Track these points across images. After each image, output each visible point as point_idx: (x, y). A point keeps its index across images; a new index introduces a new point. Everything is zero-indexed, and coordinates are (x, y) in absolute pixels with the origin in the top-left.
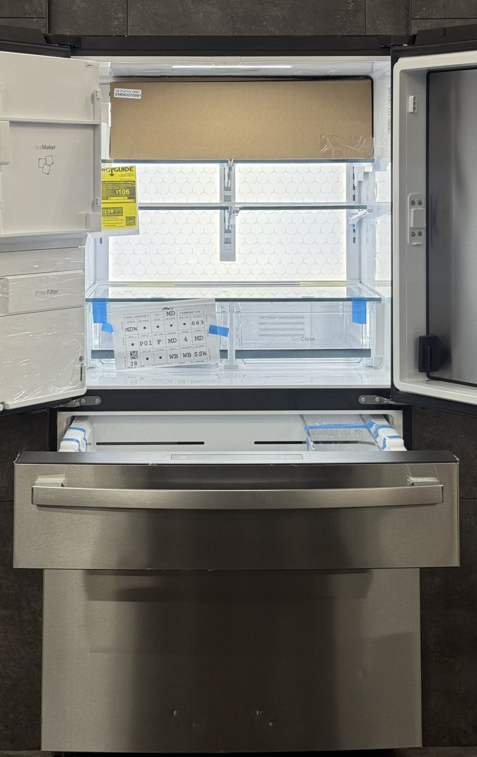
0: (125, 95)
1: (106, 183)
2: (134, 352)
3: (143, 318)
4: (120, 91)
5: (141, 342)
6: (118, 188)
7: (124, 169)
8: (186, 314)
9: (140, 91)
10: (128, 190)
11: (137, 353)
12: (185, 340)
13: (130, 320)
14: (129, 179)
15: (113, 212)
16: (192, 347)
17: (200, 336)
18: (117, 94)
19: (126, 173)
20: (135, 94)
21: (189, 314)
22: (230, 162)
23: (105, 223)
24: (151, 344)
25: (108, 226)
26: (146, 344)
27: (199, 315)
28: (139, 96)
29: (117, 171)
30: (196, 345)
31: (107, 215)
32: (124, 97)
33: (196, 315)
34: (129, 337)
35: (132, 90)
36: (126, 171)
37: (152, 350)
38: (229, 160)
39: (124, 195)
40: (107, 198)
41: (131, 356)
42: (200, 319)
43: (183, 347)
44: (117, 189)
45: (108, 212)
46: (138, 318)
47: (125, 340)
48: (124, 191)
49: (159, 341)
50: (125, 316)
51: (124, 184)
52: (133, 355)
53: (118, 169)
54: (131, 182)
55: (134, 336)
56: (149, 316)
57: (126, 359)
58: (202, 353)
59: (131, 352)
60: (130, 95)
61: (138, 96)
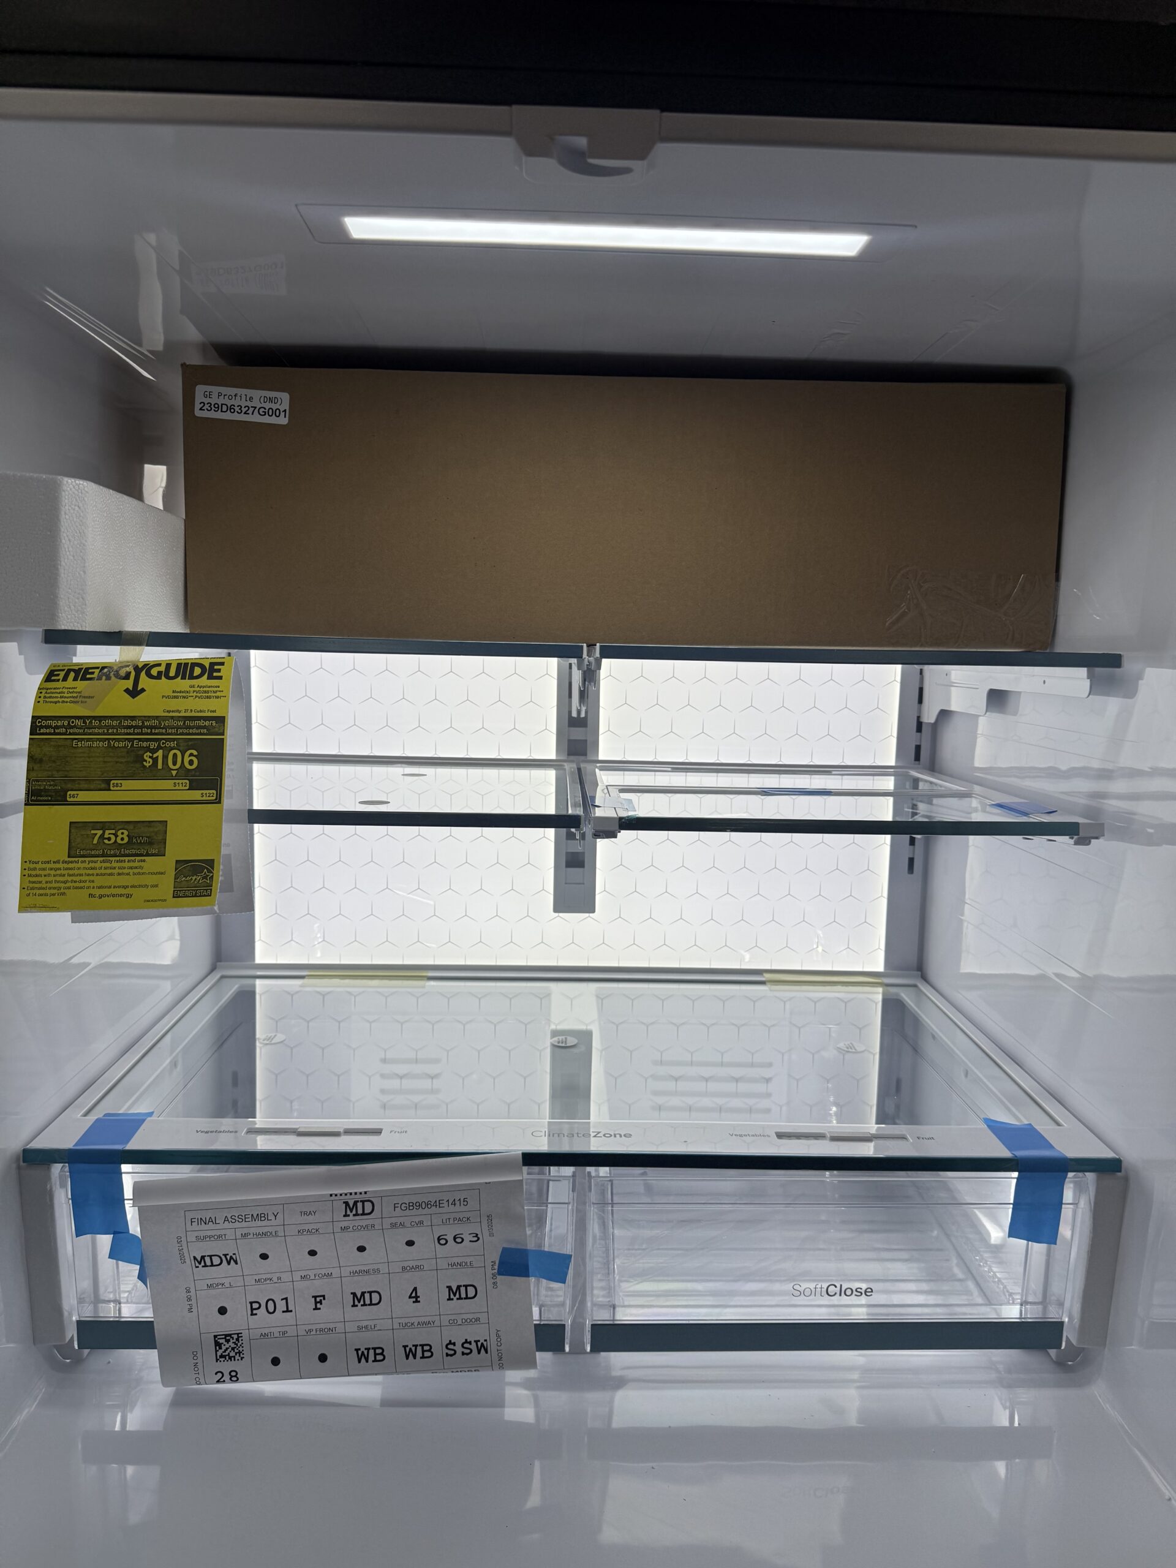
0: (231, 409)
1: (108, 722)
2: (227, 1337)
3: (259, 1223)
4: (215, 395)
5: (251, 1303)
6: (153, 745)
7: (185, 670)
8: (414, 1212)
9: (285, 397)
10: (195, 753)
11: (238, 1340)
12: (410, 1297)
13: (209, 1229)
14: (201, 711)
15: (126, 840)
16: (437, 1323)
17: (466, 1286)
18: (207, 406)
19: (193, 686)
20: (268, 405)
21: (426, 1211)
22: (589, 655)
23: (92, 885)
24: (288, 1311)
25: (101, 897)
26: (271, 1309)
27: (461, 1216)
28: (282, 414)
29: (159, 676)
30: (453, 1317)
31: (101, 852)
32: (228, 416)
33: (452, 1216)
34: (210, 1286)
35: (257, 394)
36: (192, 677)
37: (291, 1331)
38: (585, 645)
39: (174, 773)
40: (108, 782)
41: (216, 1351)
42: (466, 1231)
43: (403, 1321)
44: (148, 749)
45: (106, 841)
46: (237, 1225)
47: (193, 1293)
48: (175, 755)
49: (318, 1301)
50: (190, 1215)
51: (178, 728)
52: (224, 1348)
53: (162, 668)
54: (207, 723)
55: (226, 1281)
56: (280, 1216)
57: (199, 1361)
58: (473, 1346)
59: (215, 1336)
60: (251, 410)
61: (275, 413)
